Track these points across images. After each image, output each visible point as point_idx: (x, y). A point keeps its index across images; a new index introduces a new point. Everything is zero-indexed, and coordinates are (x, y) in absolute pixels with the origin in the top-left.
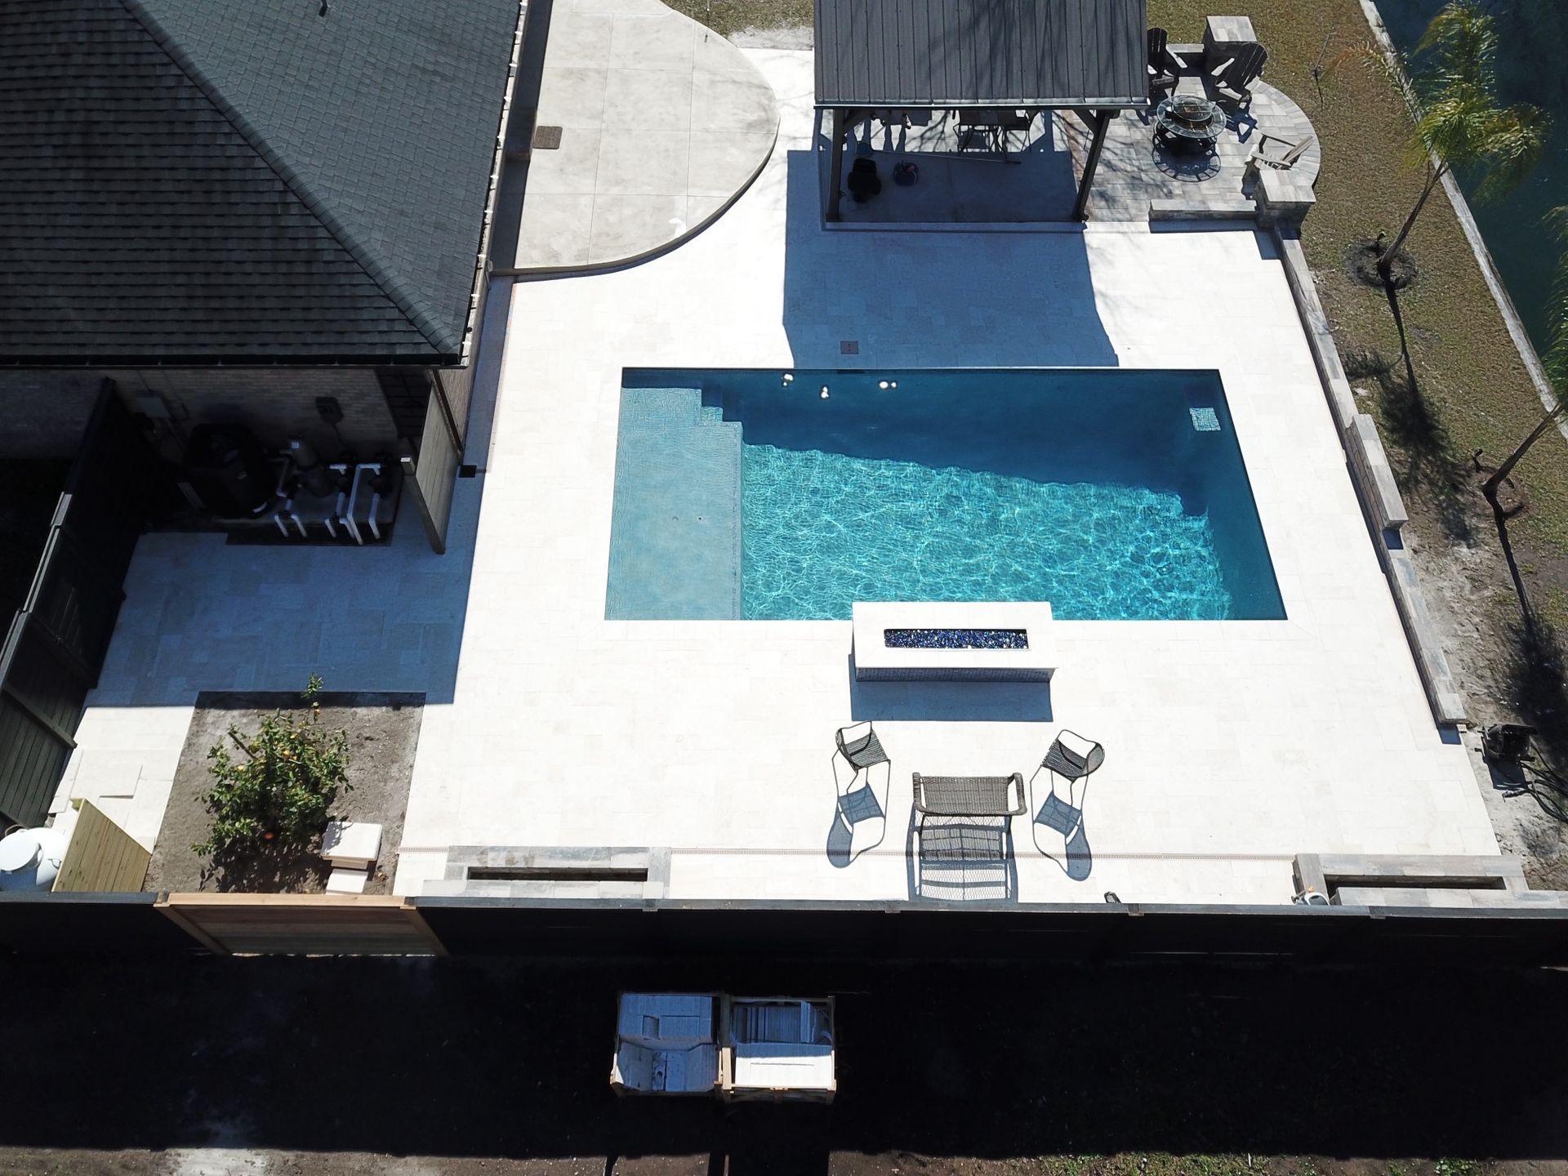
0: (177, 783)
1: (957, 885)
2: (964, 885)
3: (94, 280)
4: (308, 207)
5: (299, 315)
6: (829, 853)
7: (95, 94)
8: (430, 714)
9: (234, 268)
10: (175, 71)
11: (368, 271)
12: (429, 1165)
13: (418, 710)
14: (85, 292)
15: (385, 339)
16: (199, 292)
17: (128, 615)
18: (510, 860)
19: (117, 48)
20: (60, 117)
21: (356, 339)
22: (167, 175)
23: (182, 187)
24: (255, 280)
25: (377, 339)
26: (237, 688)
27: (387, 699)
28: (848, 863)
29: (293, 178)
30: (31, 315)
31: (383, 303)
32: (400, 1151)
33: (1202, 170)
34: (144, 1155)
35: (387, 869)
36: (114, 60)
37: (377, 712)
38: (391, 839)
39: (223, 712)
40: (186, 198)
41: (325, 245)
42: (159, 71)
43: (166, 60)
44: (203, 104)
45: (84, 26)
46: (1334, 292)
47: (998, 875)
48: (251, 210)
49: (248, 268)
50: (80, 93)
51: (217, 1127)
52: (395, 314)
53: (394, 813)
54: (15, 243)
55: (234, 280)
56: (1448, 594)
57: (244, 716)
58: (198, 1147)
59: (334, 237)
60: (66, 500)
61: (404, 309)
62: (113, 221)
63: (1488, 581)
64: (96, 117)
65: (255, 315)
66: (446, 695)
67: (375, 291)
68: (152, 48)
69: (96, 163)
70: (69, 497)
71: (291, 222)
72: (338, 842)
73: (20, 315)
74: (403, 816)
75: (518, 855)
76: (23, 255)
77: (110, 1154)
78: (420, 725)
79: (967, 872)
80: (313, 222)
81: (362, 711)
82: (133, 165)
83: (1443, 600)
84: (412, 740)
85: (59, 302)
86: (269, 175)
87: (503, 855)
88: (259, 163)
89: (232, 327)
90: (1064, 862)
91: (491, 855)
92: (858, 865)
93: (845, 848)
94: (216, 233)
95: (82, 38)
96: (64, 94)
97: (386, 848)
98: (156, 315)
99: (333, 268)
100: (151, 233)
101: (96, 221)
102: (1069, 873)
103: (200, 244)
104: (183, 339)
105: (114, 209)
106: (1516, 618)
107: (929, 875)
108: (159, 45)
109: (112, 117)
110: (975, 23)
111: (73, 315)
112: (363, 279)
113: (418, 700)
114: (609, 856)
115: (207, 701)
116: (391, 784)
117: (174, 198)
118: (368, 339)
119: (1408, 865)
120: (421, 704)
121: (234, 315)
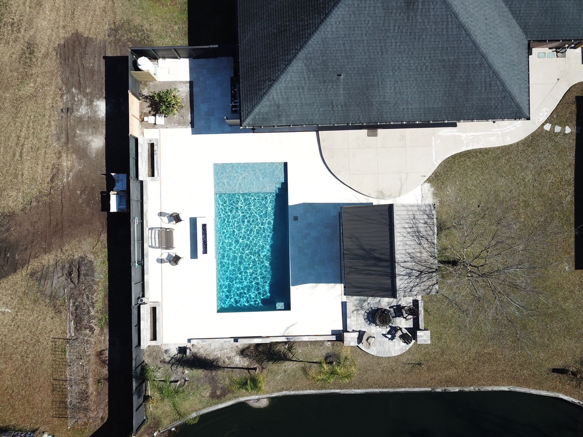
0: (172, 82)
1: (155, 237)
2: (155, 238)
3: (254, 41)
4: (271, 86)
5: (248, 89)
6: (161, 212)
7: (293, 30)
8: (190, 129)
9: (257, 72)
10: (299, 48)
11: (258, 103)
12: (104, 143)
13: (190, 127)
14: (251, 40)
15: (244, 109)
16: (252, 66)
17: (212, 60)
18: (156, 150)
19: (304, 32)
20: (288, 23)
21: (244, 103)
22: (276, 52)
23: (274, 56)
24: (255, 78)
25: (244, 108)
26: (194, 89)
27: (192, 120)
28: (159, 216)
29: (276, 81)
30: (246, 30)
31: (251, 108)
32: (106, 139)
33: (369, 320)
34: (104, 95)
35: (156, 127)
36: (301, 33)
37: (190, 119)
38: (162, 126)
39: (189, 87)
40: (271, 58)
41: (263, 92)
42: (299, 44)
43: (301, 45)
44: (292, 56)
45: (309, 22)
46: (323, 348)
47: (157, 245)
48: (269, 73)
49: (257, 76)
50: (293, 27)
51: (109, 106)
52: (249, 111)
53: (168, 126)
54: (260, 21)
55: (255, 73)
56: (226, 351)
57: (188, 91)
58: (106, 104)
59: (264, 94)
60: (217, 46)
61: (250, 113)
62: (266, 42)
63: (230, 361)
64: (288, 32)
65: (248, 80)
66: (194, 133)
67: (254, 105)
68: (304, 41)
69: (278, 35)
70: (217, 47)
71: (267, 83)
72: (159, 117)
73: (246, 27)
74: (167, 128)
75: (157, 152)
76: (258, 24)
77: (104, 90)
78: (187, 128)
79: (158, 239)
80: (267, 88)
81: (190, 115)
82: (278, 44)
83: (224, 349)
84: (183, 127)
85: (249, 35)
86: (277, 76)
87: (157, 149)
88: (279, 73)
89: (245, 75)
90: (160, 258)
91: (157, 147)
92: (158, 218)
93: (162, 215)
94: (264, 66)
95: (306, 23)
96: (293, 23)
97: (160, 126)
98: (247, 57)
99: (258, 94)
100: (264, 52)
101: (266, 38)
102: (158, 259)
103: (262, 63)
104: (243, 64)
105: (268, 42)
106: (220, 364)
107: (157, 232)
108: (305, 43)
109: (288, 35)
110: (364, 250)
111: (247, 39)
112: (256, 102)
113: (192, 126)
114: (157, 169)
115: (191, 83)
116: (173, 124)
117: (271, 55)
118: (244, 105)
119: (159, 323)
120: (192, 127)
121: (248, 75)
